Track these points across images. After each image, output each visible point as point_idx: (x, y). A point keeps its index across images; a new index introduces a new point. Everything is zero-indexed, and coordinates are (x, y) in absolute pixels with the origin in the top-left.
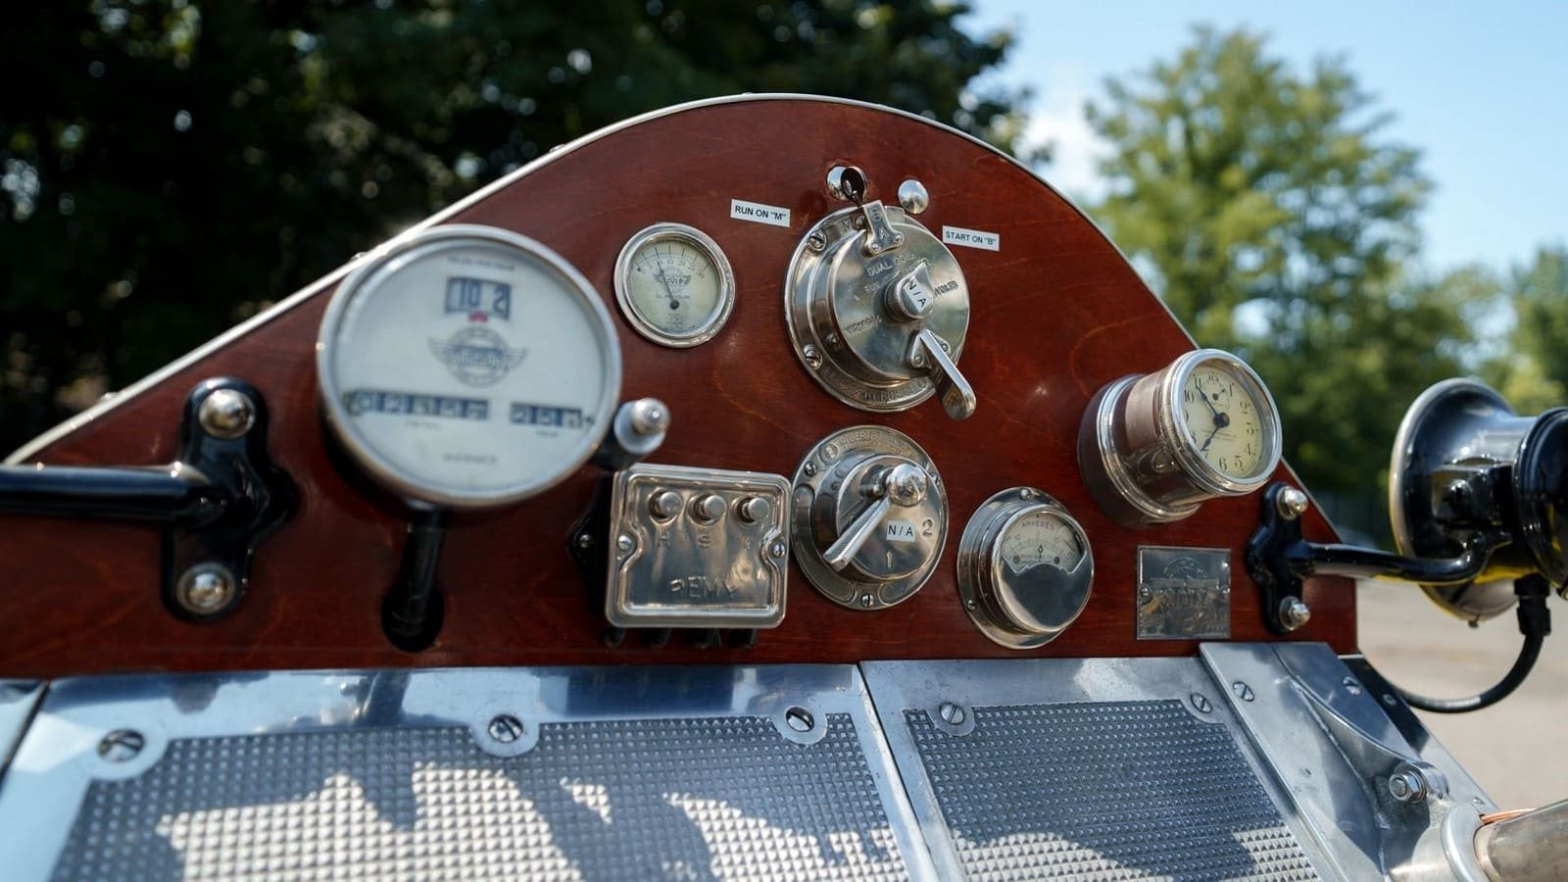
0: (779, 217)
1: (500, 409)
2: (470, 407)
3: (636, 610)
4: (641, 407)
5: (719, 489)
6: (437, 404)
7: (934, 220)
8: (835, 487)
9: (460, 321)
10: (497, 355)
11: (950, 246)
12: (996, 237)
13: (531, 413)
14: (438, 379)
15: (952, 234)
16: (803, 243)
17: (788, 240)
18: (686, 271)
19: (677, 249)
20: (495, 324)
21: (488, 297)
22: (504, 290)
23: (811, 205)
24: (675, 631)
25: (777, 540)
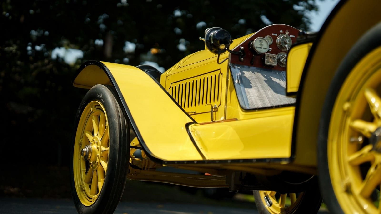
0: (276, 35)
1: (262, 48)
2: (261, 48)
3: (267, 63)
4: (270, 48)
5: (270, 55)
6: (259, 48)
7: (289, 35)
8: (280, 57)
9: (260, 43)
10: (262, 45)
11: (290, 37)
12: (295, 36)
13: (264, 48)
14: (259, 46)
15: (291, 36)
16: (278, 37)
17: (277, 37)
18: (269, 39)
19: (269, 38)
20: (262, 43)
21: (261, 41)
22: (262, 41)
23: (279, 34)
24: (269, 65)
25: (276, 60)
